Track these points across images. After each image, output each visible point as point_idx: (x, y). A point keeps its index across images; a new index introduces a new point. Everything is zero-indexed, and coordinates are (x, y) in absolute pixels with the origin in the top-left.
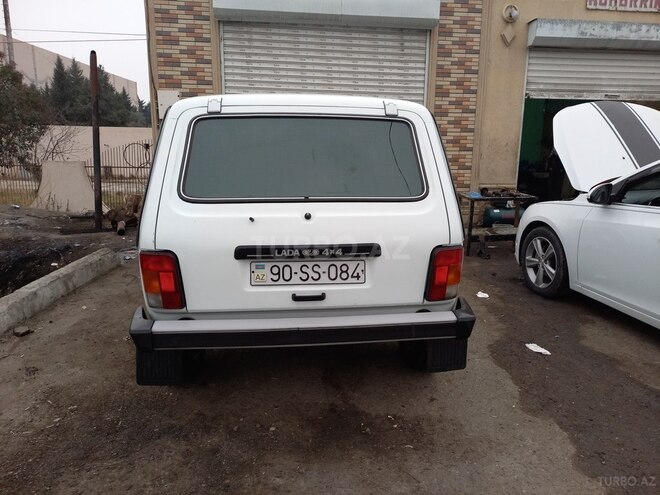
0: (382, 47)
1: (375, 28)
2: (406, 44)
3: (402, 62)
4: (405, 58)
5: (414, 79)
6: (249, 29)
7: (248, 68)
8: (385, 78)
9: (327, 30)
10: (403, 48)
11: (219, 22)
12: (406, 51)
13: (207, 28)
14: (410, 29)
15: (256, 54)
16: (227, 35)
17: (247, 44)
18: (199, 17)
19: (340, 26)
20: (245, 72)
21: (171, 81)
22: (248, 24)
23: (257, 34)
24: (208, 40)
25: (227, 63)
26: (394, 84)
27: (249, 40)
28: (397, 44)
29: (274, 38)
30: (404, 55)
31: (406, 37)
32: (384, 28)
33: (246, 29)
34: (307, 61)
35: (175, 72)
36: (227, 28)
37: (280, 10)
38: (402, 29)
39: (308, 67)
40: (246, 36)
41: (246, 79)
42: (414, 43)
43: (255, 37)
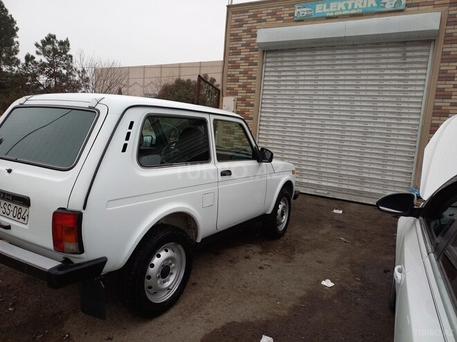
0: (384, 58)
1: (379, 44)
2: (408, 54)
3: (402, 69)
4: (407, 66)
5: (413, 83)
6: (282, 54)
7: (278, 81)
8: (385, 83)
9: (337, 49)
10: (404, 57)
11: (264, 51)
12: (408, 60)
13: (257, 56)
14: (413, 41)
15: (285, 71)
16: (268, 60)
17: (280, 64)
18: (253, 50)
19: (349, 45)
20: (276, 83)
21: (232, 91)
22: (282, 51)
23: (287, 57)
24: (256, 64)
25: (266, 79)
26: (393, 88)
27: (281, 62)
28: (399, 55)
29: (298, 59)
30: (405, 63)
31: (408, 49)
32: (387, 43)
33: (280, 55)
34: (320, 73)
35: (235, 86)
36: (268, 55)
37: (299, 39)
38: (405, 42)
39: (320, 78)
40: (280, 59)
41: (276, 88)
42: (415, 53)
43: (286, 59)
